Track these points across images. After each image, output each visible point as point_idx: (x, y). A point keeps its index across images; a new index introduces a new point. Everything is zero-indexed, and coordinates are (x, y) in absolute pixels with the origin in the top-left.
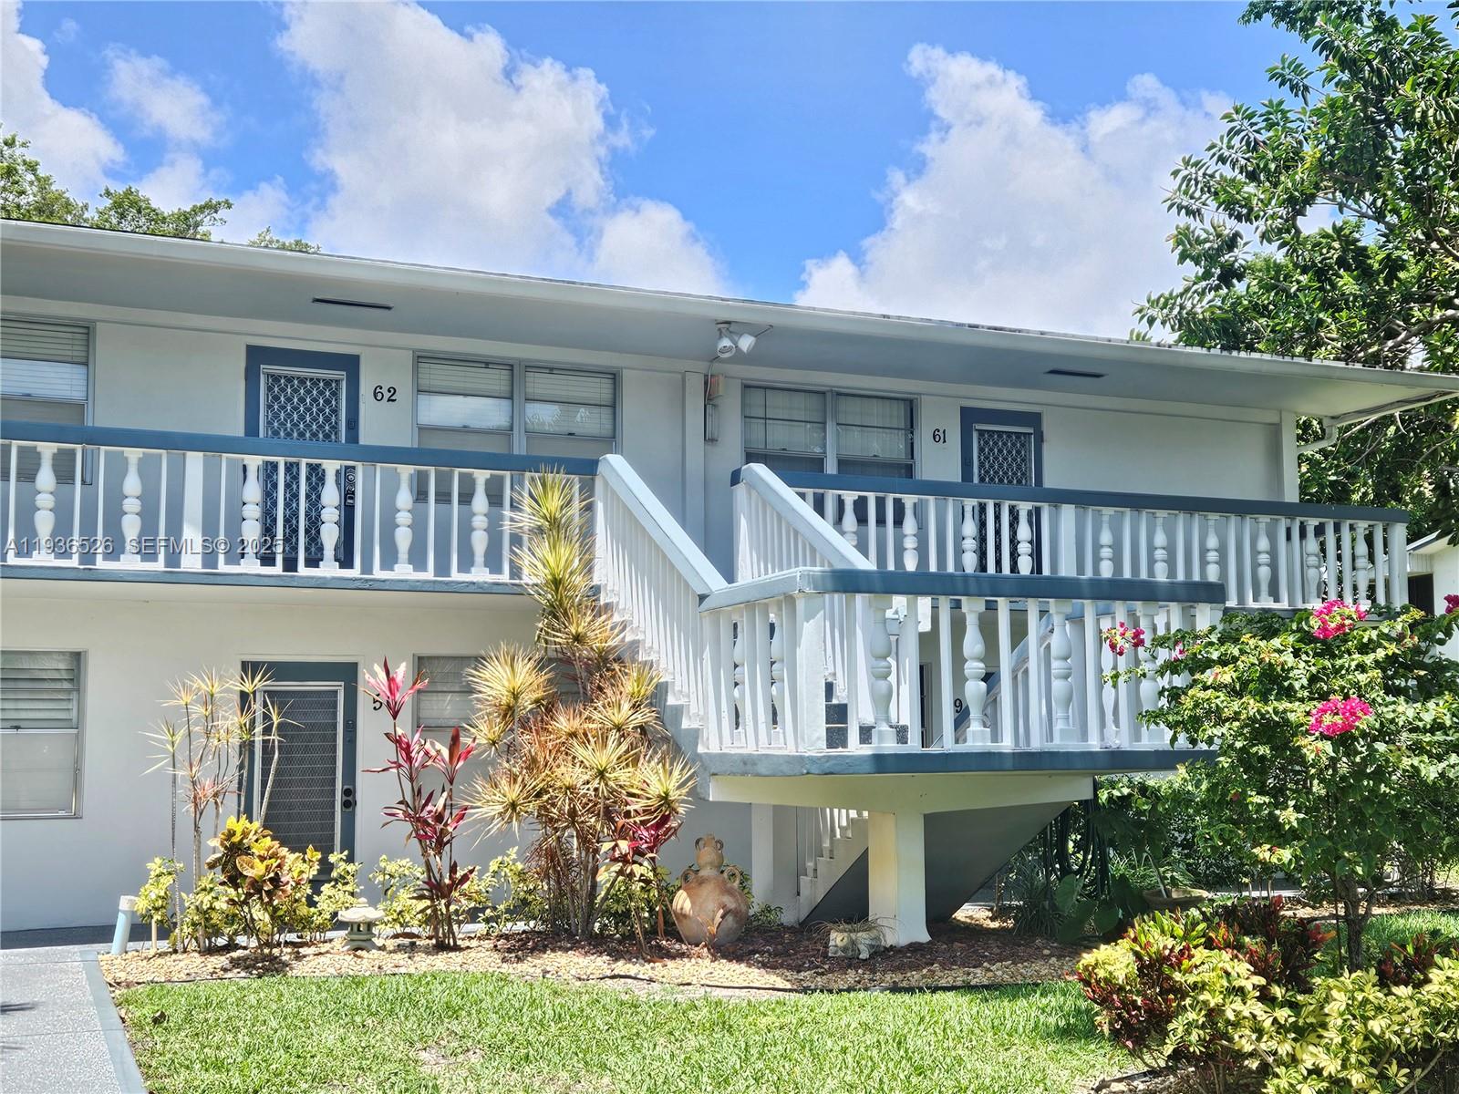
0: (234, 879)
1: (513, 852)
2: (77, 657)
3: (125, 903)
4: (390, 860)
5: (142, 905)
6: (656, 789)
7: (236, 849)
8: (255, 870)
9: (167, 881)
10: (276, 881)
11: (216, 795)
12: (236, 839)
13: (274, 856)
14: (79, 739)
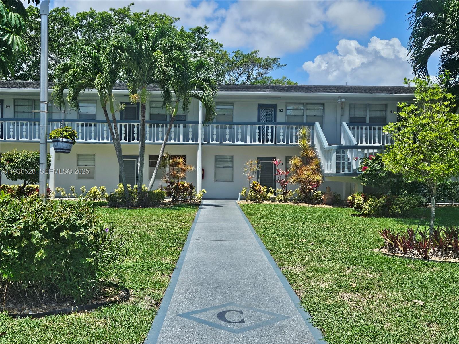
0: (254, 190)
1: (298, 189)
2: (232, 156)
3: (240, 194)
4: (278, 189)
5: (242, 193)
6: (317, 178)
7: (254, 186)
8: (257, 189)
9: (245, 190)
10: (260, 190)
11: (252, 178)
12: (254, 184)
13: (260, 187)
14: (233, 170)
